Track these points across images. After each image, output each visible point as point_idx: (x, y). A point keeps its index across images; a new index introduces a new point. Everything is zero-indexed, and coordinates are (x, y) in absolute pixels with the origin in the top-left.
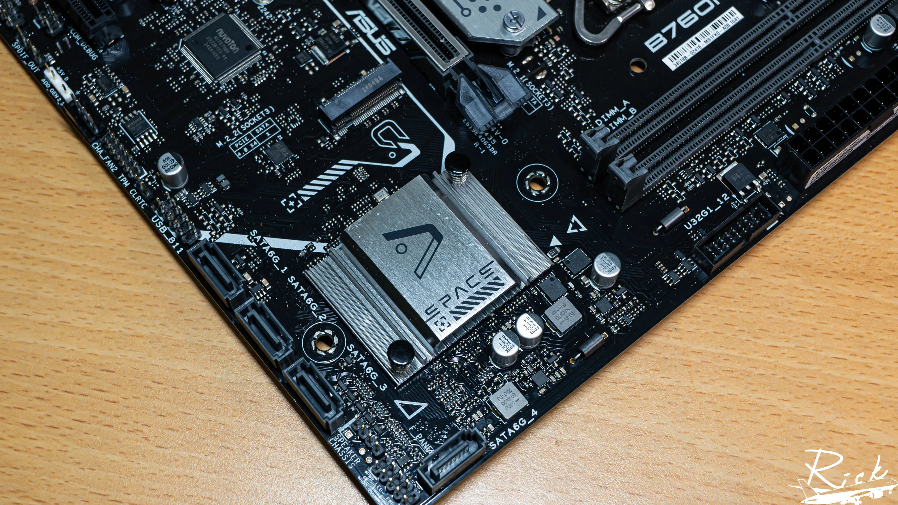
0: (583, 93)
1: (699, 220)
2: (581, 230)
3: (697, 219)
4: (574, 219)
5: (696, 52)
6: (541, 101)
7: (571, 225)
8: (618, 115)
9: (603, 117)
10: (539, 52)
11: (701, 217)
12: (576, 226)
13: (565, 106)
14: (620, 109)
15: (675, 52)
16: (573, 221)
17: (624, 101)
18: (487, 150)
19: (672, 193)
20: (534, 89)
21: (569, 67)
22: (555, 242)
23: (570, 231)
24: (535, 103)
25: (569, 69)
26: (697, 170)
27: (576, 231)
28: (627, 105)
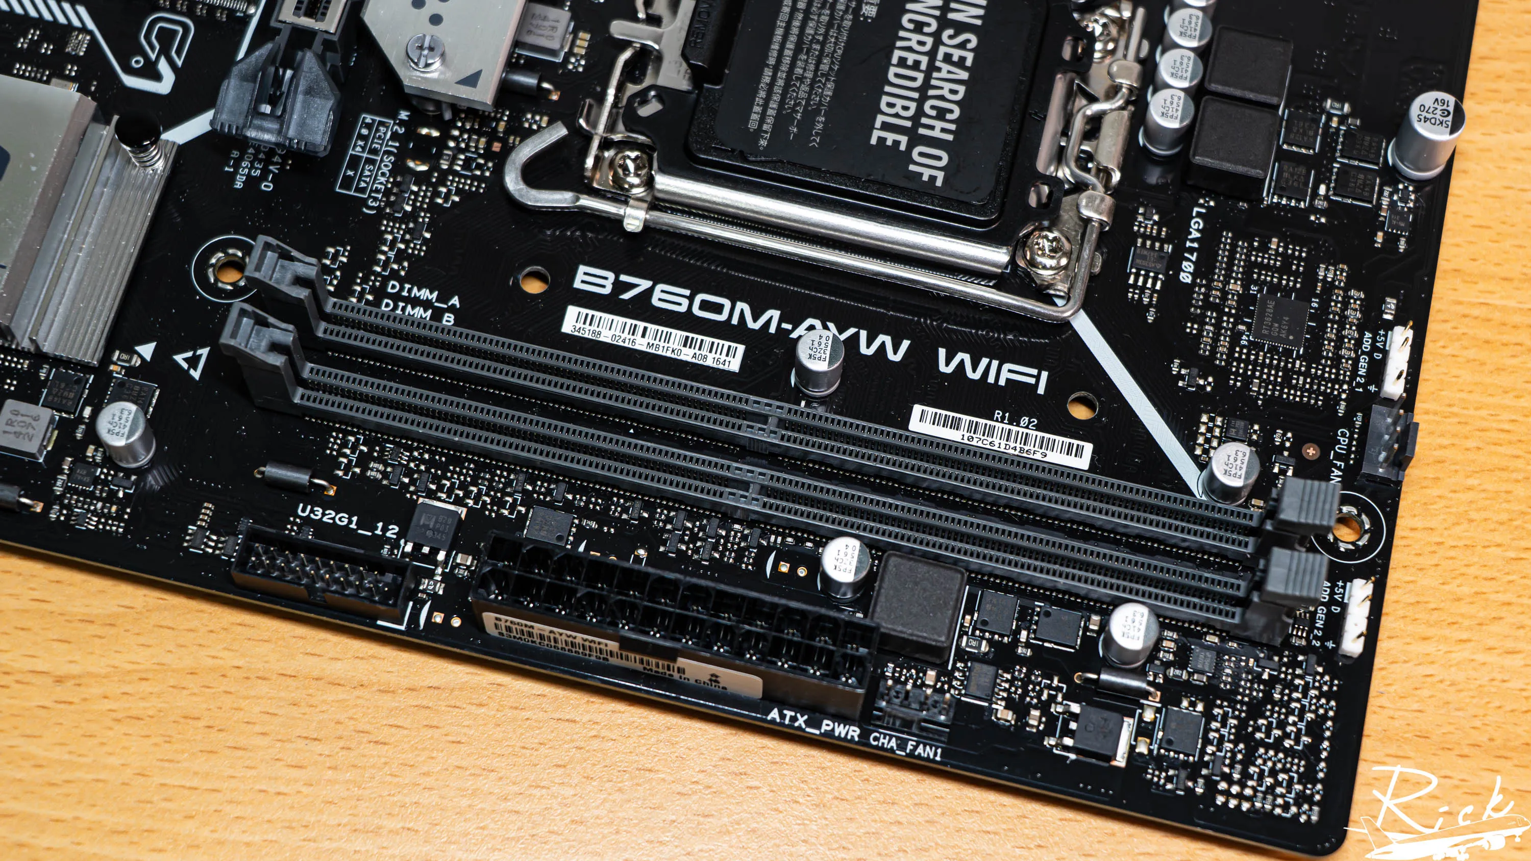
0: (428, 235)
1: (325, 519)
2: (192, 372)
3: (324, 515)
4: (204, 352)
5: (621, 344)
6: (371, 191)
7: (189, 354)
8: (426, 305)
9: (407, 286)
10: (455, 139)
11: (333, 519)
12: (193, 362)
13: (387, 226)
14: (437, 301)
15: (598, 314)
16: (199, 352)
17: (456, 298)
18: (236, 172)
19: (345, 456)
20: (385, 170)
21: (459, 192)
22: (147, 350)
23: (179, 358)
24: (363, 185)
25: (456, 194)
26: (412, 465)
27: (185, 366)
28: (453, 305)
